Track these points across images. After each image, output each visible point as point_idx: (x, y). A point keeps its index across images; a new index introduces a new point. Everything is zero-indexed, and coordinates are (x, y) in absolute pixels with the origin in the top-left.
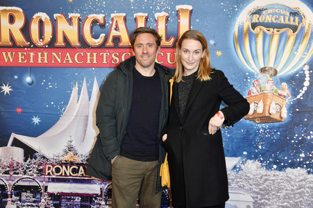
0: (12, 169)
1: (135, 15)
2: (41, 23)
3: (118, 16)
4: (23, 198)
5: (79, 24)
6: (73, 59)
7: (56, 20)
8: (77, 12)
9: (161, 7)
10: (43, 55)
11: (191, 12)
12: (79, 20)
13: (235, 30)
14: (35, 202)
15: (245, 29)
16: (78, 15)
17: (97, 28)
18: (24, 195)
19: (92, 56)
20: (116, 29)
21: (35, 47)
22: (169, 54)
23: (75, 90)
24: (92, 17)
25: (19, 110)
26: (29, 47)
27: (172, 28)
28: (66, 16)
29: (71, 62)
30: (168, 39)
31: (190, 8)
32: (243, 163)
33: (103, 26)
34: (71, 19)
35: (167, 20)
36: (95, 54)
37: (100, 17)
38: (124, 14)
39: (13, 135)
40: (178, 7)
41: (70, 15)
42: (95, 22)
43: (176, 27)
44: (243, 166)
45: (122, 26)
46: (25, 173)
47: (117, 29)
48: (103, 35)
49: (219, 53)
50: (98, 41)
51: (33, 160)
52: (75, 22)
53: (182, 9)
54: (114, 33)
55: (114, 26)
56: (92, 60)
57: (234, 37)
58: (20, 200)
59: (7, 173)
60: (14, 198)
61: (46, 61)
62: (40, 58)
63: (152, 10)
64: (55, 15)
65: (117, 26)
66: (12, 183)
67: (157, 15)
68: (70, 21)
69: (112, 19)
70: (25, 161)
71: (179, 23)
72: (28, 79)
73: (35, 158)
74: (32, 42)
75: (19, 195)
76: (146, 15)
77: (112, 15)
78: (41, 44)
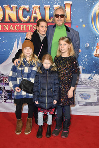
1: (44, 6)
3: (36, 7)
5: (16, 10)
6: (14, 28)
7: (5, 8)
8: (15, 4)
9: (57, 2)
11: (71, 5)
12: (17, 8)
13: (92, 14)
15: (97, 14)
19: (23, 27)
23: (16, 43)
24: (23, 7)
29: (13, 29)
31: (71, 3)
32: (93, 76)
33: (28, 12)
34: (12, 8)
36: (25, 26)
37: (27, 7)
40: (65, 3)
41: (12, 6)
44: (93, 77)
47: (35, 13)
48: (28, 16)
49: (84, 26)
50: (26, 19)
52: (15, 9)
53: (67, 4)
55: (34, 12)
56: (23, 29)
57: (91, 18)
63: (53, 4)
64: (4, 6)
65: (35, 12)
67: (55, 6)
68: (12, 9)
69: (33, 8)
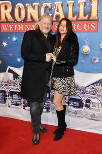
0: (8, 83)
2: (20, 9)
4: (14, 97)
10: (21, 26)
14: (19, 99)
16: (38, 4)
17: (47, 11)
18: (14, 96)
20: (57, 11)
21: (17, 22)
22: (85, 24)
25: (11, 55)
26: (14, 22)
27: (88, 9)
28: (32, 5)
30: (85, 15)
35: (85, 4)
38: (62, 2)
39: (9, 67)
42: (46, 7)
43: (90, 8)
45: (60, 9)
46: (14, 85)
51: (18, 80)
54: (56, 13)
58: (12, 98)
59: (6, 85)
60: (10, 97)
61: (22, 30)
62: (19, 27)
66: (9, 90)
70: (14, 80)
71: (91, 6)
72: (14, 39)
73: (19, 79)
74: (15, 20)
75: (11, 96)
76: (73, 2)
77: (55, 3)
78: (20, 20)
